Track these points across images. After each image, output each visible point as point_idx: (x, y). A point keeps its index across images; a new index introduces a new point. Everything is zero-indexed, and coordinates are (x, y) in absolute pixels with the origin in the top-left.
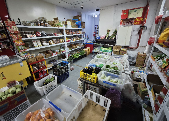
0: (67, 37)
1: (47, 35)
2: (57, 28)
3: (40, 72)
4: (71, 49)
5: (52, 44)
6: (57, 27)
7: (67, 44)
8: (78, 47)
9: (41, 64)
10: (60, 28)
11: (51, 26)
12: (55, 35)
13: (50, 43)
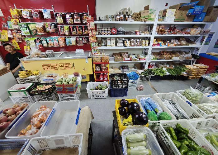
0: (155, 38)
1: (124, 33)
2: (143, 23)
3: (101, 74)
4: (158, 59)
5: (128, 46)
6: (142, 21)
7: (153, 49)
8: (175, 58)
9: (104, 67)
10: (148, 23)
11: (133, 20)
12: (136, 33)
13: (125, 44)
